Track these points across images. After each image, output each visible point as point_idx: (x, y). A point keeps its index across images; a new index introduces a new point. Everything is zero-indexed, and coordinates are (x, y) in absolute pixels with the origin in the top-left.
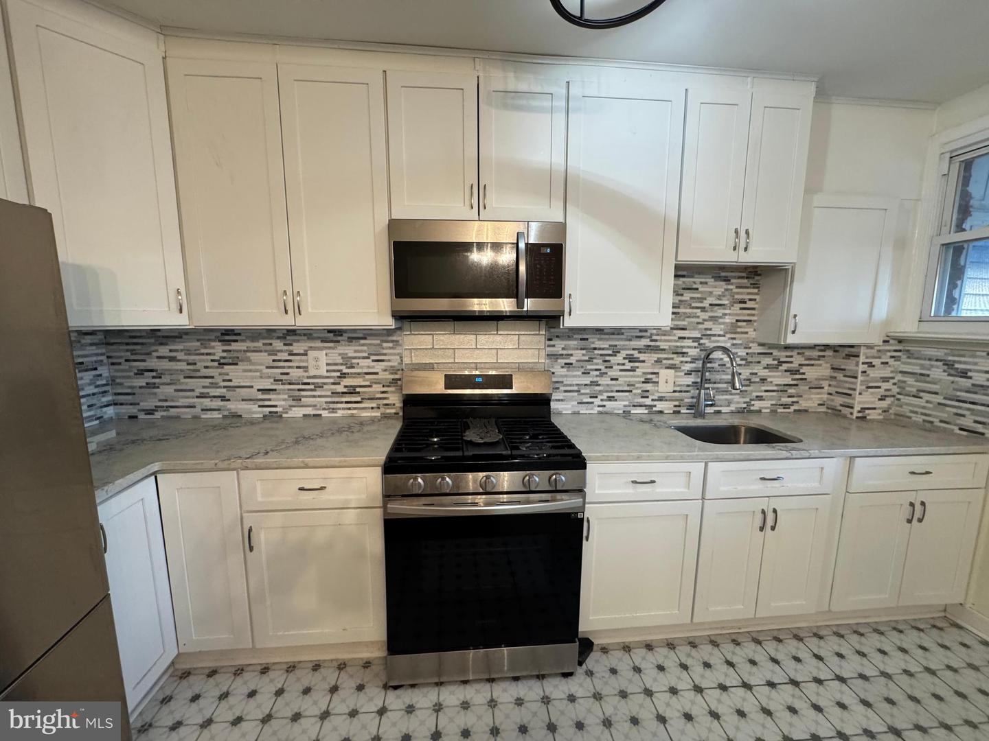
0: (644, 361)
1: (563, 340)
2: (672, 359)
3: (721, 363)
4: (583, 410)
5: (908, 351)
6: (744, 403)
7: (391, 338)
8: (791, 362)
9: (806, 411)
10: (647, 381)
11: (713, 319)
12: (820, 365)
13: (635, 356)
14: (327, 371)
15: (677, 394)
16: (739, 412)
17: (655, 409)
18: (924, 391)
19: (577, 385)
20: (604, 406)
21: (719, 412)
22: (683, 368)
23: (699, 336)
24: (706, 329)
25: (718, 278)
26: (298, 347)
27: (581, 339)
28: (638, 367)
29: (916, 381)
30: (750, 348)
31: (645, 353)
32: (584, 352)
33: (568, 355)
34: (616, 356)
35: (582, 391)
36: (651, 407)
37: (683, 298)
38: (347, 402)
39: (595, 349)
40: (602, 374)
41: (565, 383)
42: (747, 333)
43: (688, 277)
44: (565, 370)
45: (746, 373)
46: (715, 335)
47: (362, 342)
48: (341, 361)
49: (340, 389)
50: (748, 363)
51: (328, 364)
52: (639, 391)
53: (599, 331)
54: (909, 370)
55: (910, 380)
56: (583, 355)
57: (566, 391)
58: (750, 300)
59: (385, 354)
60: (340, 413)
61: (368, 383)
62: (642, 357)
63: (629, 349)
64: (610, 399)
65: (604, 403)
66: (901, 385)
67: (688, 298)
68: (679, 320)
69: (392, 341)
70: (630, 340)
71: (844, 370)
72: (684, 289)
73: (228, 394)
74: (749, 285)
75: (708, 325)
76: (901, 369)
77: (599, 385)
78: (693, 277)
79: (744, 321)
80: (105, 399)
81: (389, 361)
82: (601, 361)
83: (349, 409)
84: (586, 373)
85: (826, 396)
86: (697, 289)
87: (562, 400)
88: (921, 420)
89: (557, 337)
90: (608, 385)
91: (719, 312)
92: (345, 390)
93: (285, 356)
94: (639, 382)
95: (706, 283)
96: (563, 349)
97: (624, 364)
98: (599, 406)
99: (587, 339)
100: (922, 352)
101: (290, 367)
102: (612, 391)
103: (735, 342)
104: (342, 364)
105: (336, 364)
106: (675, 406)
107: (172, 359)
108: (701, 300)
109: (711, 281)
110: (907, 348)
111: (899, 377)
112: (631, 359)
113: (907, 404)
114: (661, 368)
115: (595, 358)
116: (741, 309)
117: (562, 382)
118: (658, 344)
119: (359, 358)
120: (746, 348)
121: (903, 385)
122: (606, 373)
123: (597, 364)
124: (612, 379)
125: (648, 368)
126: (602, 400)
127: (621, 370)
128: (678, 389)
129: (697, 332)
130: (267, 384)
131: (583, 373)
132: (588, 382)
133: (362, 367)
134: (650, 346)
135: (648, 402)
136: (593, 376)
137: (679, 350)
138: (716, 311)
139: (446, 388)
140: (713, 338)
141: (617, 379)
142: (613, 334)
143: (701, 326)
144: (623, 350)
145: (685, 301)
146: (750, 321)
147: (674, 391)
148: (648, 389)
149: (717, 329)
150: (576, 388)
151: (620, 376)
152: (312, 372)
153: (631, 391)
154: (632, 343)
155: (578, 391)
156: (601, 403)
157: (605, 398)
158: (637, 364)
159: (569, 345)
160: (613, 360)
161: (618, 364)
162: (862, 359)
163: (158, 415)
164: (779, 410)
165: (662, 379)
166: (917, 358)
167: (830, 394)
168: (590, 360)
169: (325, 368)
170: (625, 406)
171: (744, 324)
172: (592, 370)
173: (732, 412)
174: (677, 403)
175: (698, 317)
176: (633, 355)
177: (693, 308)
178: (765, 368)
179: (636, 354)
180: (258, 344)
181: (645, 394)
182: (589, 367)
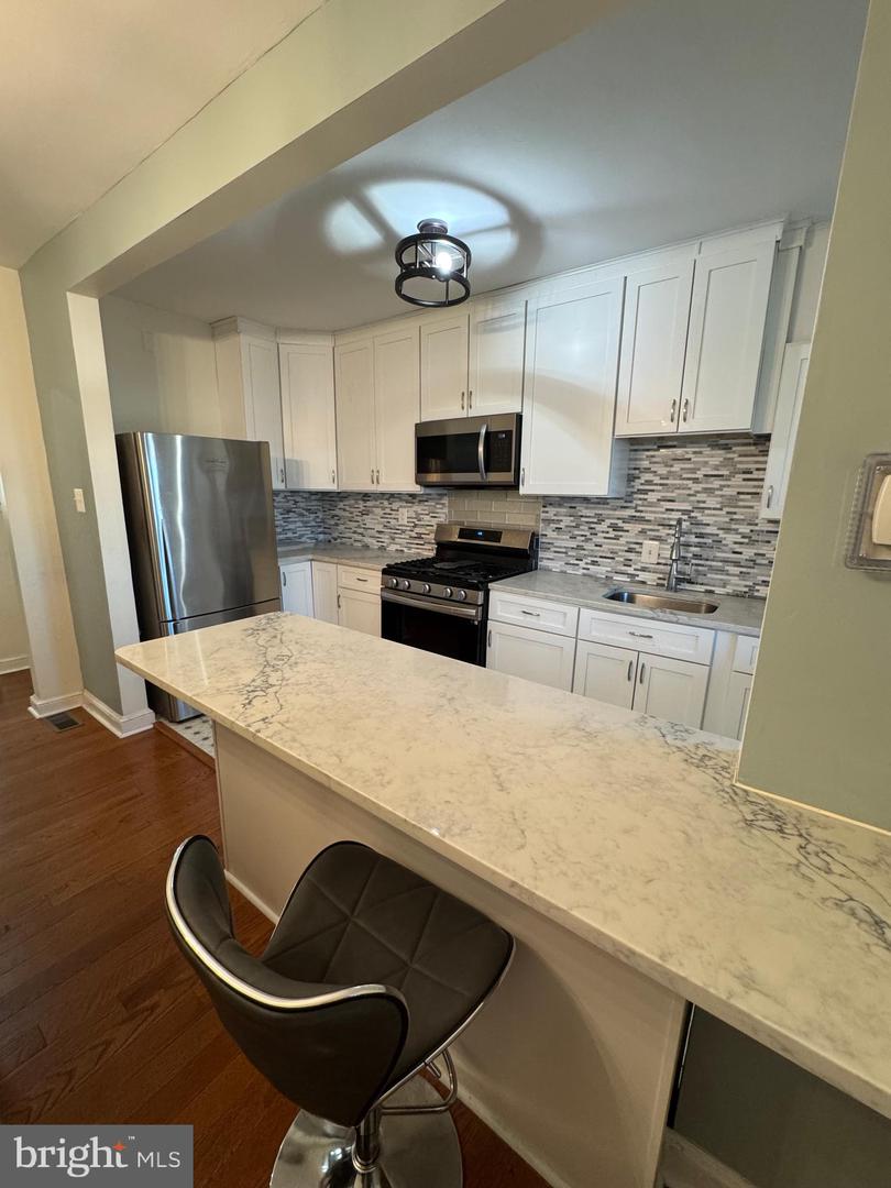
0: (628, 531)
1: (554, 507)
2: (658, 530)
3: (715, 538)
4: (570, 570)
6: (746, 586)
7: (441, 502)
10: (630, 550)
11: (709, 491)
13: (619, 525)
14: (408, 522)
15: (662, 567)
16: (737, 596)
17: (637, 578)
19: (565, 547)
20: (588, 569)
21: (712, 592)
22: (667, 540)
23: (690, 508)
24: (698, 502)
25: (714, 446)
26: (395, 506)
27: (570, 507)
28: (621, 536)
30: (756, 525)
31: (629, 523)
32: (572, 519)
33: (558, 520)
34: (600, 524)
35: (570, 554)
36: (633, 576)
37: (673, 469)
38: (417, 544)
39: (582, 516)
40: (587, 540)
41: (555, 544)
42: (752, 507)
43: (679, 447)
44: (555, 533)
46: (709, 509)
47: (426, 503)
48: (414, 516)
49: (414, 535)
50: (752, 542)
51: (408, 518)
52: (622, 559)
53: (586, 500)
56: (571, 521)
57: (556, 552)
58: (758, 469)
59: (437, 513)
60: (413, 551)
61: (428, 532)
62: (626, 526)
63: (613, 519)
64: (594, 563)
65: (589, 566)
67: (678, 469)
68: (668, 492)
69: (441, 504)
70: (615, 510)
72: (674, 460)
73: (365, 533)
74: (757, 453)
75: (701, 497)
77: (584, 549)
78: (684, 447)
79: (748, 494)
80: (320, 530)
81: (439, 517)
82: (586, 528)
83: (417, 548)
84: (573, 537)
86: (690, 459)
87: (552, 559)
89: (551, 504)
90: (592, 550)
91: (717, 483)
92: (416, 535)
93: (388, 511)
94: (622, 551)
95: (701, 453)
96: (555, 515)
97: (608, 532)
98: (584, 569)
99: (575, 507)
101: (391, 518)
102: (596, 557)
103: (735, 517)
104: (415, 518)
105: (412, 518)
106: (660, 579)
107: (344, 510)
108: (694, 471)
109: (707, 451)
112: (615, 528)
114: (646, 539)
115: (582, 525)
116: (744, 480)
117: (553, 544)
118: (642, 515)
119: (423, 514)
120: (748, 524)
122: (591, 539)
123: (583, 530)
124: (596, 546)
125: (631, 537)
126: (587, 564)
127: (605, 538)
128: (663, 561)
129: (688, 504)
130: (380, 528)
131: (570, 537)
132: (575, 546)
133: (425, 521)
134: (634, 516)
135: (630, 570)
136: (579, 541)
137: (667, 522)
138: (712, 483)
139: (459, 538)
140: (706, 512)
141: (601, 546)
142: (599, 503)
143: (692, 498)
144: (608, 518)
145: (675, 472)
146: (756, 493)
147: (658, 564)
148: (631, 558)
149: (712, 502)
150: (564, 550)
151: (604, 543)
152: (401, 522)
153: (614, 558)
154: (617, 513)
155: (566, 553)
156: (586, 566)
157: (590, 562)
158: (620, 533)
159: (559, 512)
160: (598, 528)
161: (603, 532)
163: (339, 541)
165: (645, 551)
168: (577, 526)
169: (406, 520)
170: (607, 571)
171: (749, 497)
172: (578, 535)
173: (728, 594)
174: (661, 576)
175: (690, 489)
176: (617, 524)
177: (684, 479)
179: (620, 523)
180: (378, 503)
181: (628, 563)
182: (577, 533)
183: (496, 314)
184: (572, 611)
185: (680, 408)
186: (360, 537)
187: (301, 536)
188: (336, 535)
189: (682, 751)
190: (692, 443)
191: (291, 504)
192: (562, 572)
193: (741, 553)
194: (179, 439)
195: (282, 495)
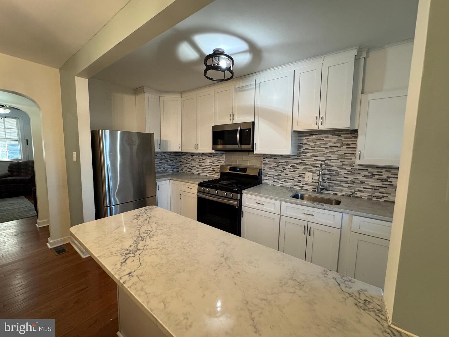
0: (299, 168)
1: (268, 159)
2: (312, 168)
3: (336, 172)
4: (275, 184)
6: (351, 192)
7: (222, 156)
8: (382, 175)
10: (300, 176)
11: (332, 152)
13: (295, 166)
14: (209, 164)
15: (314, 183)
16: (347, 196)
17: (304, 188)
19: (273, 175)
20: (283, 184)
21: (336, 194)
22: (317, 172)
23: (325, 159)
24: (328, 157)
25: (334, 135)
26: (204, 158)
27: (275, 159)
28: (296, 171)
30: (354, 166)
31: (299, 165)
32: (275, 163)
33: (270, 164)
34: (287, 165)
35: (275, 177)
36: (302, 187)
37: (316, 144)
38: (213, 173)
39: (279, 162)
40: (282, 172)
41: (269, 173)
42: (351, 159)
43: (319, 135)
44: (269, 169)
45: (351, 178)
46: (333, 159)
47: (216, 157)
48: (212, 162)
49: (211, 169)
50: (352, 174)
51: (209, 162)
52: (297, 180)
53: (281, 156)
56: (275, 164)
57: (269, 177)
58: (352, 144)
59: (221, 161)
60: (211, 176)
61: (217, 168)
62: (298, 167)
63: (292, 163)
64: (285, 181)
65: (283, 183)
67: (319, 144)
68: (315, 153)
69: (222, 157)
70: (293, 160)
72: (317, 140)
73: (192, 168)
74: (351, 137)
75: (329, 155)
77: (281, 176)
78: (321, 135)
79: (349, 153)
80: (174, 167)
81: (222, 162)
82: (282, 167)
83: (213, 175)
84: (276, 171)
86: (323, 140)
87: (268, 180)
89: (266, 157)
90: (284, 176)
91: (335, 149)
92: (212, 169)
93: (201, 160)
94: (297, 176)
95: (328, 137)
96: (268, 162)
97: (291, 169)
98: (281, 184)
99: (277, 159)
101: (202, 163)
102: (286, 179)
103: (344, 163)
104: (212, 163)
105: (211, 162)
106: (313, 188)
107: (184, 159)
108: (325, 144)
109: (330, 136)
112: (294, 167)
114: (307, 172)
115: (279, 166)
116: (347, 148)
117: (268, 173)
119: (215, 161)
120: (350, 166)
122: (284, 172)
123: (280, 168)
124: (286, 174)
125: (300, 171)
126: (282, 182)
127: (289, 171)
128: (314, 181)
129: (324, 158)
130: (198, 166)
131: (275, 171)
132: (277, 174)
133: (216, 164)
134: (301, 163)
135: (301, 185)
136: (279, 172)
137: (315, 165)
138: (333, 149)
139: (229, 171)
140: (332, 161)
141: (288, 174)
142: (286, 157)
143: (325, 155)
144: (290, 163)
145: (318, 145)
146: (353, 153)
147: (312, 182)
148: (301, 179)
149: (334, 157)
150: (272, 176)
151: (289, 173)
152: (206, 164)
153: (293, 180)
154: (294, 161)
156: (282, 183)
157: (283, 181)
158: (296, 169)
159: (270, 160)
160: (286, 167)
161: (288, 169)
163: (182, 171)
165: (306, 176)
168: (278, 166)
169: (208, 163)
170: (291, 185)
171: (350, 155)
172: (278, 170)
173: (343, 195)
174: (314, 187)
175: (324, 151)
176: (294, 166)
177: (321, 147)
178: (363, 177)
179: (295, 165)
180: (197, 156)
181: (299, 181)
182: (277, 169)
183: (244, 85)
184: (278, 203)
185: (319, 119)
186: (190, 170)
187: (167, 169)
188: (180, 169)
189: (352, 296)
190: (324, 133)
191: (163, 157)
192: (272, 185)
193: (348, 178)
194: (119, 132)
195: (160, 153)
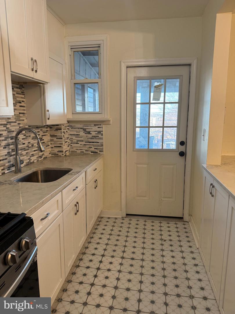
5: (71, 126)
6: (28, 159)
9: (46, 157)
12: (47, 135)
18: (79, 141)
29: (76, 137)
45: (26, 143)
50: (27, 137)
54: (73, 134)
55: (74, 137)
58: (22, 101)
66: (71, 139)
71: (56, 136)
74: (21, 93)
76: (70, 134)
79: (22, 113)
85: (50, 149)
88: (80, 152)
100: (76, 126)
106: (2, 170)
110: (71, 125)
111: (70, 137)
113: (75, 147)
116: (20, 106)
121: (72, 140)
128: (2, 158)
146: (24, 113)
162: (63, 131)
164: (39, 160)
166: (75, 129)
167: (52, 148)
171: (22, 115)
174: (3, 168)
178: (32, 139)
